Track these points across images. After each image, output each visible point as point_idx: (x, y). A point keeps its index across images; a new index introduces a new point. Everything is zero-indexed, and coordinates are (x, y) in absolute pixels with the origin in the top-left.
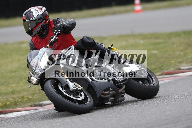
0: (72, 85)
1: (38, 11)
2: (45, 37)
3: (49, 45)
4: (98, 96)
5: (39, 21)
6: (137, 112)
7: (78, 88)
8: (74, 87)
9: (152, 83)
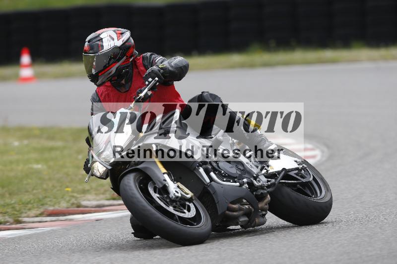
0: (175, 188)
3: (134, 104)
4: (219, 213)
7: (185, 195)
8: (178, 193)
9: (319, 195)
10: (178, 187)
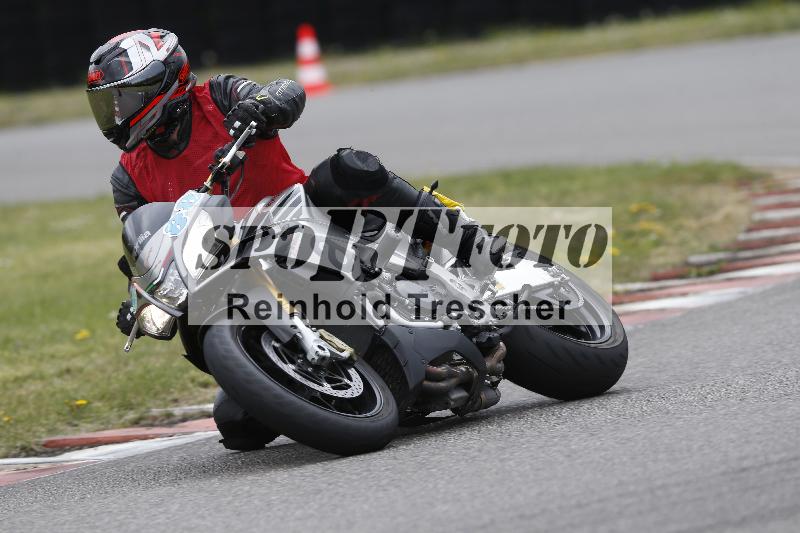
0: (315, 340)
1: (148, 48)
2: (177, 152)
3: (213, 180)
4: (411, 385)
5: (155, 88)
6: (316, 506)
7: (338, 353)
8: (324, 349)
9: (598, 334)
10: (322, 337)
